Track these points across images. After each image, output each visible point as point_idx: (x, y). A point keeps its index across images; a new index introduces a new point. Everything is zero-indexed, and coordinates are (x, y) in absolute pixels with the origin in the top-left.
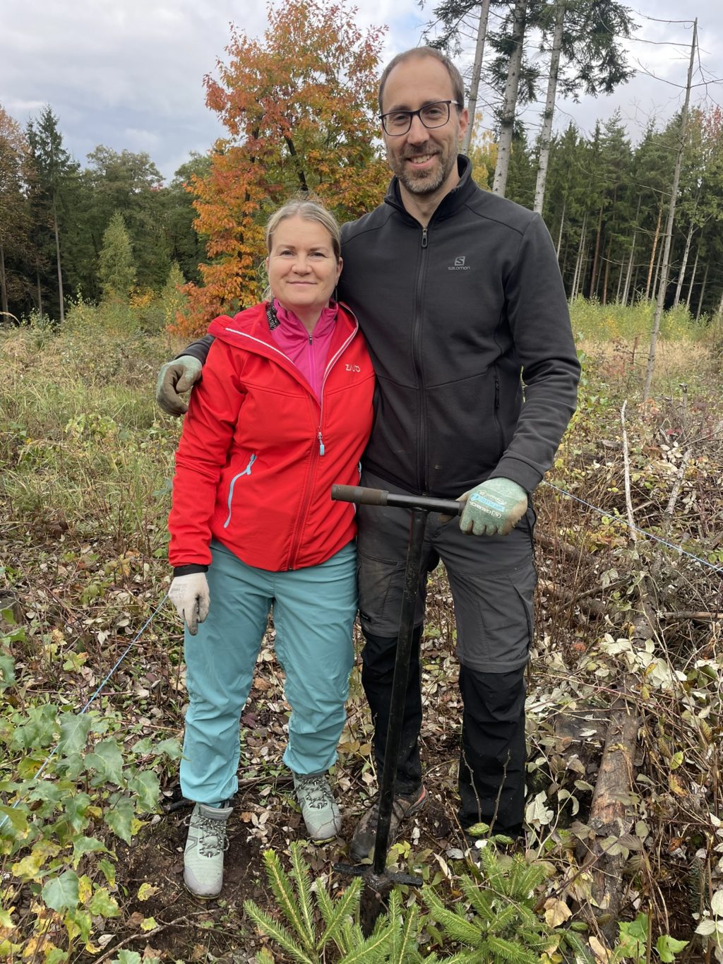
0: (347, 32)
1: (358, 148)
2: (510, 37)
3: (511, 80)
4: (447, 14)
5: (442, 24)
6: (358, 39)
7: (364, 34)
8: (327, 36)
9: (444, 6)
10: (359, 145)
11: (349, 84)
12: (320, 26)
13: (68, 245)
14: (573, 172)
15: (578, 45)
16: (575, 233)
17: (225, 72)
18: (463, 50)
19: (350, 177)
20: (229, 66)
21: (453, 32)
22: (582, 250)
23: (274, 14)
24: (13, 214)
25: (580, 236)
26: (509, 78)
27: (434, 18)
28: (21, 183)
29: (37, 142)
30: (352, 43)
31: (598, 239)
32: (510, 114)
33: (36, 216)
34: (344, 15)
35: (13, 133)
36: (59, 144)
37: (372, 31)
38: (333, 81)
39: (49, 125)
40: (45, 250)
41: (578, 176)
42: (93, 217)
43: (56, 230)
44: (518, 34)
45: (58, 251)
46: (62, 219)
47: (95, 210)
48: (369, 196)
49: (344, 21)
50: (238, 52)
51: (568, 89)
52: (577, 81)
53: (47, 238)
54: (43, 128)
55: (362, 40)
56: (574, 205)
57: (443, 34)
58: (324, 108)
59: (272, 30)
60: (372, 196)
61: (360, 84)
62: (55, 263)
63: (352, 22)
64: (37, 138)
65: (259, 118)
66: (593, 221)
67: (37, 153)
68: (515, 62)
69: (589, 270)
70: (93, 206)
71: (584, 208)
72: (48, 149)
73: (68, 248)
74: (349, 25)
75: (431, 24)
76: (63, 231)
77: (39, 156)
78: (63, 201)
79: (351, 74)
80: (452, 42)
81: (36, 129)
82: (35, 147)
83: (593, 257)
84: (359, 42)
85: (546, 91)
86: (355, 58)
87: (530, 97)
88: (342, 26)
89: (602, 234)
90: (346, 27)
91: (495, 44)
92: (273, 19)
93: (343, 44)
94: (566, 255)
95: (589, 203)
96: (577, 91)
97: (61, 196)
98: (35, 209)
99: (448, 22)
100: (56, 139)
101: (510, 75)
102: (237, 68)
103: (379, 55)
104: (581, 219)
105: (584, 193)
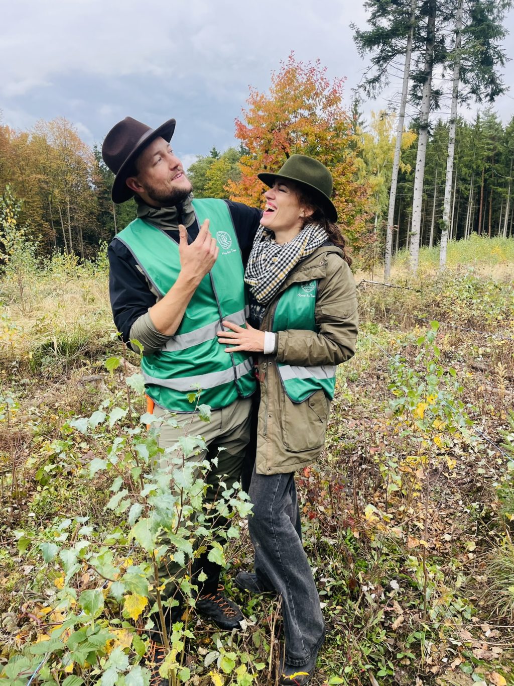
0: (321, 83)
1: (332, 155)
2: (423, 73)
3: (425, 100)
4: (379, 61)
5: (376, 67)
6: (327, 87)
7: (331, 83)
8: (310, 90)
9: (377, 56)
10: (332, 153)
11: (323, 115)
12: (304, 81)
13: (122, 222)
14: (461, 147)
15: (469, 75)
16: (466, 188)
17: (247, 115)
18: (390, 82)
20: (248, 112)
21: (383, 71)
22: (471, 200)
23: (275, 77)
24: (88, 205)
25: (469, 190)
26: (423, 99)
27: (371, 64)
28: (90, 184)
30: (324, 89)
31: (482, 191)
32: (426, 122)
33: (101, 205)
34: (318, 73)
35: (86, 153)
37: (337, 81)
38: (313, 114)
40: (107, 227)
41: (465, 149)
43: (114, 212)
44: (429, 70)
45: (116, 227)
48: (340, 184)
49: (319, 77)
50: (255, 103)
51: (463, 101)
52: (469, 95)
53: (109, 218)
55: (330, 87)
56: (464, 169)
57: (377, 74)
58: (310, 132)
59: (273, 86)
61: (331, 115)
63: (324, 77)
65: (269, 142)
66: (478, 179)
68: (428, 88)
69: (476, 213)
71: (471, 171)
74: (322, 79)
75: (369, 68)
76: (119, 213)
77: (102, 166)
79: (325, 108)
80: (383, 78)
82: (99, 161)
83: (479, 204)
84: (328, 89)
85: (451, 107)
86: (326, 98)
87: (436, 107)
88: (318, 80)
89: (484, 187)
90: (320, 81)
91: (414, 78)
92: (274, 80)
93: (318, 91)
94: (459, 204)
95: (475, 167)
96: (469, 101)
98: (101, 201)
99: (381, 66)
101: (424, 96)
102: (253, 111)
103: (341, 95)
104: (469, 179)
105: (471, 160)
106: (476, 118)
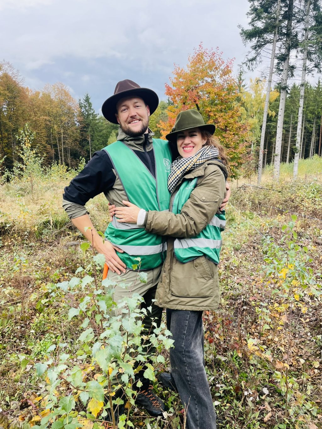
0: (219, 61)
1: (225, 105)
2: (284, 55)
3: (285, 71)
4: (256, 48)
5: (254, 51)
6: (223, 64)
7: (226, 62)
8: (212, 66)
9: (255, 45)
10: (225, 104)
11: (220, 81)
12: (208, 60)
13: (94, 146)
14: (308, 100)
15: (313, 56)
16: (311, 127)
17: (172, 81)
18: (263, 61)
19: (222, 116)
20: (173, 79)
21: (258, 54)
22: (314, 134)
23: (190, 58)
24: (74, 135)
25: (313, 128)
26: (284, 71)
27: (251, 50)
28: (76, 122)
29: (82, 106)
30: (221, 65)
31: (321, 128)
32: (285, 85)
33: (82, 135)
34: (217, 55)
35: (74, 103)
36: (91, 106)
37: (229, 60)
38: (214, 80)
39: (87, 100)
40: (85, 148)
41: (310, 102)
42: (104, 134)
43: (89, 140)
44: (287, 53)
45: (90, 148)
46: (92, 136)
47: (104, 131)
48: (230, 123)
49: (218, 58)
50: (177, 74)
51: (309, 72)
52: (313, 69)
53: (86, 143)
54: (85, 101)
55: (225, 64)
56: (309, 114)
57: (254, 56)
58: (211, 92)
59: (189, 63)
60: (231, 123)
61: (225, 81)
62: (89, 153)
63: (221, 58)
64: (83, 105)
65: (186, 97)
66: (318, 121)
67: (82, 110)
68: (286, 64)
69: (317, 142)
70: (103, 130)
71: (314, 116)
72: (87, 108)
73: (95, 147)
74: (220, 59)
75: (249, 52)
76: (92, 140)
77: (83, 112)
78: (92, 129)
79: (221, 77)
80: (258, 58)
81: (82, 101)
82: (81, 108)
83: (319, 137)
84: (223, 65)
85: (301, 76)
86: (222, 71)
87: (292, 76)
88: (217, 60)
90: (218, 60)
91: (278, 58)
92: (190, 60)
93: (217, 66)
94: (306, 136)
95: (316, 113)
96: (313, 72)
97: (91, 127)
98: (82, 133)
99: (257, 51)
100: (90, 104)
101: (284, 69)
102: (177, 79)
103: (232, 69)
104: (313, 121)
105: (314, 109)
106: (317, 82)
